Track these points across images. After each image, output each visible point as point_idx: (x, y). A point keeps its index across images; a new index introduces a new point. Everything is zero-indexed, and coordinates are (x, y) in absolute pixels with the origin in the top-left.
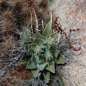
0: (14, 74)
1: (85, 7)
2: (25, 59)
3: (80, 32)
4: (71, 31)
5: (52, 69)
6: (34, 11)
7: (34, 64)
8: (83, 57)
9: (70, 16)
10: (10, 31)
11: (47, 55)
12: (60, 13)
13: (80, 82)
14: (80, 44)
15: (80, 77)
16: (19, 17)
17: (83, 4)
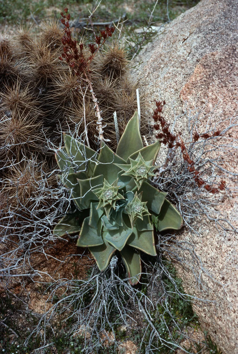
0: (42, 262)
1: (227, 72)
2: (72, 221)
3: (218, 140)
4: (196, 137)
5: (148, 245)
6: (91, 87)
7: (96, 233)
8: (231, 209)
9: (189, 97)
10: (25, 145)
11: (134, 206)
12: (159, 89)
13: (226, 277)
14: (220, 172)
15: (225, 263)
16: (47, 104)
17: (222, 64)
